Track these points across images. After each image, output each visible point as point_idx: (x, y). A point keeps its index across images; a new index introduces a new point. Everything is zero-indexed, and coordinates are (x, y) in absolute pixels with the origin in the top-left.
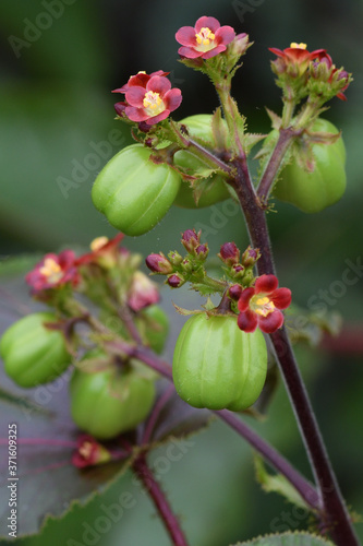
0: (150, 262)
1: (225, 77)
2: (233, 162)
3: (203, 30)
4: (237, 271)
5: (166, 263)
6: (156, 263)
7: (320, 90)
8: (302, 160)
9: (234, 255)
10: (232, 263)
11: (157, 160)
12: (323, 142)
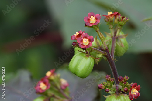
0: (100, 87)
1: (98, 28)
2: (105, 51)
3: (91, 17)
4: (125, 84)
5: (103, 86)
6: (101, 87)
7: (121, 24)
8: (119, 44)
9: (123, 80)
10: (123, 82)
11: (88, 56)
12: (123, 38)
